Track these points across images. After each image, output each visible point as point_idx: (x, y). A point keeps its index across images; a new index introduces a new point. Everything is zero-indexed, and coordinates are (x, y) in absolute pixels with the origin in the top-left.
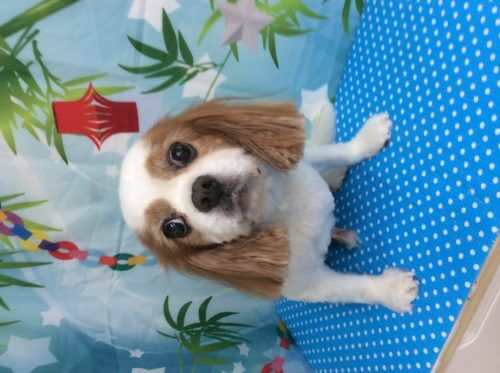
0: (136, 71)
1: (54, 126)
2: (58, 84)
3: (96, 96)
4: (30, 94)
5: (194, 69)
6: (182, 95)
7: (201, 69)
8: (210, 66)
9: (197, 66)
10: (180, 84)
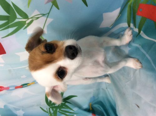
5: (30, 20)
6: (27, 33)
7: (34, 19)
8: (41, 15)
9: (31, 18)
10: (24, 29)
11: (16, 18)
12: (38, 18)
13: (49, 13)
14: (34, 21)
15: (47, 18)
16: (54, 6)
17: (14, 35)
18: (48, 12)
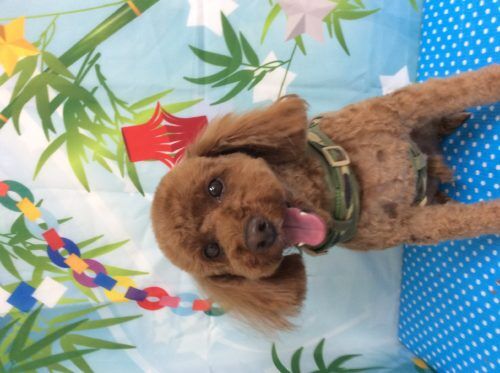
0: (202, 81)
1: (125, 155)
3: (166, 116)
4: (98, 122)
5: (261, 70)
7: (268, 69)
8: (277, 64)
9: (263, 67)
10: (249, 89)
11: (240, 62)
12: (273, 69)
13: (290, 61)
14: (268, 74)
15: (288, 69)
16: (298, 48)
17: (232, 100)
18: (288, 59)
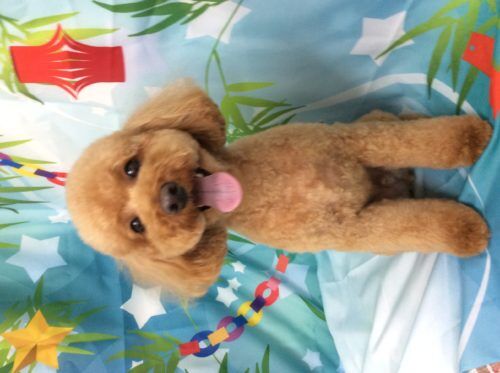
2: (16, 25)
6: (185, 35)
